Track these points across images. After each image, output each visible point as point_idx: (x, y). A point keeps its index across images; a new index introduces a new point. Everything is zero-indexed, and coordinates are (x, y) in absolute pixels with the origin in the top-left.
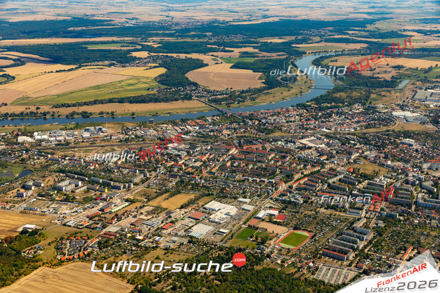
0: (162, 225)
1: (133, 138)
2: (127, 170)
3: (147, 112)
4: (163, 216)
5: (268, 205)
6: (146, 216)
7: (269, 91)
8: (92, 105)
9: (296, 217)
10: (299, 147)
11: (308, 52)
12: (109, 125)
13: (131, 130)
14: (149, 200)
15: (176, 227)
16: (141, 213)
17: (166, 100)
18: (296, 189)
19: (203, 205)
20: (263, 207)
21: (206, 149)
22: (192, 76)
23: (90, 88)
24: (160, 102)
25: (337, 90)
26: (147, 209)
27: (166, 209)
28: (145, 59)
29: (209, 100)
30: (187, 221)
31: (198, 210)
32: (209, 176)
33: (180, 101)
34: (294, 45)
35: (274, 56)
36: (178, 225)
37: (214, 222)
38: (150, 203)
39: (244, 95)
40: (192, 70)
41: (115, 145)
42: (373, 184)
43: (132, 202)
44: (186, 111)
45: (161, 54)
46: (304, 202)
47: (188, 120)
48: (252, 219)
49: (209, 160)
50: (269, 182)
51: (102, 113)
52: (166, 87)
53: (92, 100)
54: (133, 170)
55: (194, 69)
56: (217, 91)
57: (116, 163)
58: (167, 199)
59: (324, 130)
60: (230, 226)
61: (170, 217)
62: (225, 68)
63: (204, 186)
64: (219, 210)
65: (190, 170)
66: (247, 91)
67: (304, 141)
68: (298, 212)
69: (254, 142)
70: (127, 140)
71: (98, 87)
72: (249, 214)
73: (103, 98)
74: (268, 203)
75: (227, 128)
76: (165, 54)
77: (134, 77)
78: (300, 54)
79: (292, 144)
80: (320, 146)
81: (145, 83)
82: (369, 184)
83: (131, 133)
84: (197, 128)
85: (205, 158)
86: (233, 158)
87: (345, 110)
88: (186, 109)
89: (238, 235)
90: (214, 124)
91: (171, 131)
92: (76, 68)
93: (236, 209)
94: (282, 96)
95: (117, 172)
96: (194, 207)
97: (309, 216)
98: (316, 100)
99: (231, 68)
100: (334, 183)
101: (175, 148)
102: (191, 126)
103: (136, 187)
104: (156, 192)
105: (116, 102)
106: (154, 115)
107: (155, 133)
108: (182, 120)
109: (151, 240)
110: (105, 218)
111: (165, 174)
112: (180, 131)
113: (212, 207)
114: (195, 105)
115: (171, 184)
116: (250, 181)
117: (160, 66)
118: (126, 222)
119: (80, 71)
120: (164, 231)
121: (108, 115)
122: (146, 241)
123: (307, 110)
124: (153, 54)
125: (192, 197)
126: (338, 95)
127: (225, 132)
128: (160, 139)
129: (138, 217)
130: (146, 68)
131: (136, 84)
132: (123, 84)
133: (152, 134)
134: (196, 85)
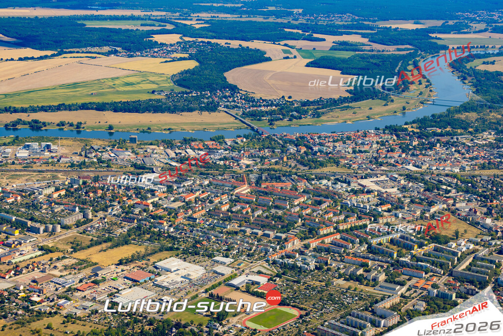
0: (79, 285)
1: (93, 163)
2: (62, 207)
3: (135, 126)
4: (88, 272)
5: (256, 270)
6: (61, 271)
7: (350, 105)
8: (53, 111)
9: (292, 289)
12: (65, 142)
13: (96, 151)
14: (75, 250)
15: (99, 289)
17: (172, 110)
18: (315, 250)
19: (154, 263)
21: (201, 185)
22: (232, 76)
23: (62, 86)
24: (162, 111)
25: (466, 108)
26: (67, 262)
27: (96, 264)
28: (171, 45)
29: (243, 114)
30: (120, 283)
31: (143, 269)
32: (187, 222)
33: (196, 113)
35: (391, 50)
36: (102, 286)
37: (159, 286)
38: (75, 255)
39: (306, 108)
40: (239, 66)
41: (60, 171)
43: (46, 250)
44: (200, 127)
45: (200, 40)
46: (316, 268)
47: (195, 140)
48: (222, 286)
49: (197, 200)
50: (277, 237)
51: (62, 124)
52: (184, 90)
53: (56, 104)
54: (71, 207)
55: (243, 65)
56: (265, 101)
57: (49, 196)
58: (105, 251)
59: (411, 167)
61: (97, 275)
63: (169, 236)
64: (178, 270)
65: (160, 212)
66: (313, 103)
67: (364, 182)
70: (82, 165)
71: (75, 85)
72: (221, 279)
73: (74, 102)
74: (259, 266)
75: (251, 156)
76: (206, 40)
77: (139, 74)
78: (435, 49)
81: (153, 82)
82: (436, 249)
83: (93, 154)
84: (203, 153)
85: (192, 197)
86: (236, 200)
87: (465, 139)
88: (200, 124)
90: (233, 149)
91: (159, 155)
92: (53, 55)
93: (204, 271)
94: (368, 113)
95: (46, 209)
96: (139, 264)
98: (422, 123)
99: (307, 66)
102: (194, 149)
104: (92, 240)
105: (92, 109)
106: (144, 132)
107: (133, 156)
108: (185, 140)
109: (52, 304)
111: (118, 216)
112: (173, 155)
113: (167, 266)
114: (220, 119)
115: (120, 230)
117: (191, 58)
118: (25, 278)
119: (58, 60)
120: (78, 294)
121: (71, 128)
122: (43, 304)
123: (397, 136)
124: (187, 39)
125: (142, 250)
126: (463, 116)
127: (245, 161)
128: (135, 166)
129: (48, 272)
130: (164, 60)
131: (139, 83)
132: (117, 82)
133: (127, 158)
134: (234, 89)
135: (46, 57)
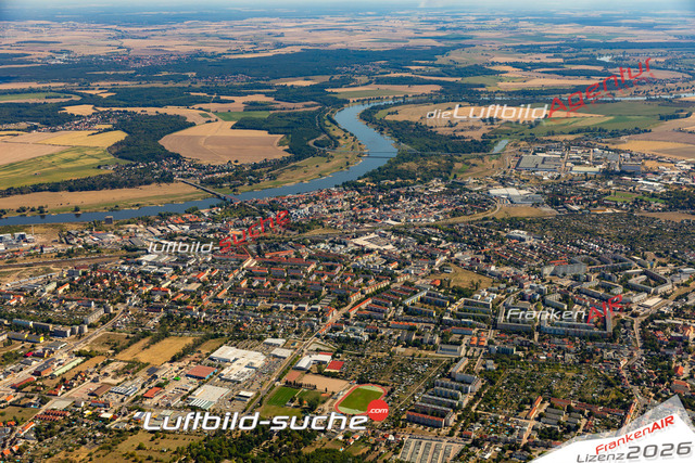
0: (143, 391)
1: (80, 250)
2: (75, 304)
4: (142, 376)
5: (313, 347)
6: (114, 378)
7: (297, 163)
8: (4, 196)
10: (353, 251)
11: (351, 100)
12: (37, 229)
15: (167, 393)
16: (106, 374)
17: (131, 184)
18: (356, 319)
20: (306, 351)
21: (205, 262)
22: (169, 142)
24: (120, 187)
25: (403, 158)
26: (114, 366)
27: (148, 364)
28: (89, 117)
29: (202, 182)
30: (184, 382)
31: (200, 362)
32: (214, 305)
34: (329, 90)
35: (300, 107)
36: (169, 390)
37: (229, 381)
38: (119, 356)
39: (258, 170)
40: (169, 133)
42: (472, 304)
43: (88, 356)
45: (114, 109)
46: (371, 338)
47: (171, 215)
48: (291, 371)
49: (212, 279)
50: (312, 310)
51: (23, 210)
52: (129, 162)
53: (4, 188)
54: (86, 303)
55: (172, 132)
56: (214, 167)
57: (54, 292)
58: (148, 347)
59: (390, 221)
60: (256, 385)
61: (156, 377)
62: (223, 129)
63: (206, 322)
64: (236, 360)
65: (181, 297)
66: (262, 165)
67: (360, 241)
68: (362, 356)
69: (281, 246)
70: (70, 253)
71: (11, 166)
72: (285, 363)
73: (23, 184)
74: (313, 343)
75: (236, 226)
76: (122, 109)
77: (73, 148)
78: (341, 103)
79: (342, 247)
80: (386, 247)
81: (92, 157)
82: (466, 303)
83: (75, 240)
84: (187, 227)
85: (203, 277)
86: (250, 274)
87: (419, 188)
88: (165, 196)
89: (270, 399)
90: (214, 219)
91: (144, 235)
93: (263, 357)
94: (318, 171)
95: (58, 308)
96: (193, 357)
97: (380, 360)
98: (372, 175)
99: (233, 128)
100: (413, 304)
101: (153, 263)
102: (176, 225)
104: (128, 337)
105: (45, 190)
106: (112, 210)
107: (117, 238)
108: (160, 215)
109: (126, 418)
110: (43, 386)
111: (139, 306)
112: (158, 233)
113: (224, 356)
114: (179, 190)
115: (151, 322)
116: (281, 309)
117: (116, 128)
118: (80, 392)
120: (148, 402)
122: (118, 420)
123: (359, 191)
124: (101, 109)
125: (190, 341)
126: (405, 166)
127: (233, 232)
128: (126, 248)
129: (101, 381)
130: (91, 132)
131: (78, 159)
132: (55, 159)
133: (113, 240)
134: (177, 157)
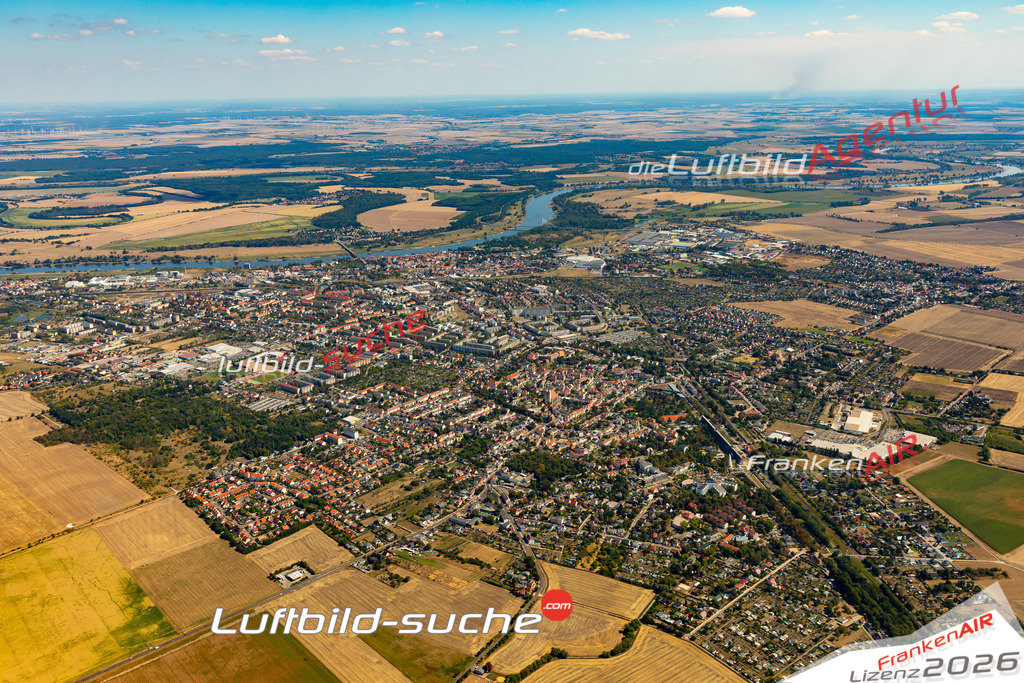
1: (204, 284)
3: (256, 257)
4: (151, 355)
6: (134, 355)
8: (198, 248)
11: (567, 185)
13: (213, 275)
14: (152, 342)
16: (131, 354)
17: (297, 244)
19: (207, 347)
22: (365, 215)
23: (217, 230)
27: (163, 350)
28: (330, 194)
29: (351, 244)
30: (172, 360)
31: (196, 351)
32: (249, 321)
33: (313, 245)
34: (559, 176)
36: (158, 364)
37: (200, 361)
40: (375, 209)
41: (174, 291)
43: (132, 343)
44: (309, 255)
45: (357, 188)
51: (198, 258)
52: (316, 228)
53: (203, 243)
55: (379, 208)
56: (375, 233)
58: (175, 342)
61: (158, 357)
62: (426, 207)
63: (231, 330)
71: (228, 229)
73: (219, 241)
76: (363, 189)
77: (288, 217)
78: (554, 187)
81: (295, 224)
88: (311, 253)
91: (260, 277)
92: (225, 206)
96: (196, 348)
101: (242, 294)
103: (153, 331)
104: (170, 336)
105: (230, 246)
106: (260, 260)
107: (239, 278)
108: (290, 265)
109: (113, 375)
110: (86, 357)
111: (199, 319)
112: (272, 276)
113: (215, 349)
115: (195, 328)
117: (340, 203)
119: (226, 210)
124: (347, 188)
125: (206, 340)
128: (236, 284)
129: (123, 357)
130: (316, 206)
131: (282, 225)
132: (265, 225)
133: (235, 279)
134: (358, 225)
135: (218, 208)
